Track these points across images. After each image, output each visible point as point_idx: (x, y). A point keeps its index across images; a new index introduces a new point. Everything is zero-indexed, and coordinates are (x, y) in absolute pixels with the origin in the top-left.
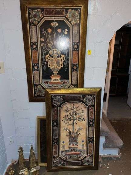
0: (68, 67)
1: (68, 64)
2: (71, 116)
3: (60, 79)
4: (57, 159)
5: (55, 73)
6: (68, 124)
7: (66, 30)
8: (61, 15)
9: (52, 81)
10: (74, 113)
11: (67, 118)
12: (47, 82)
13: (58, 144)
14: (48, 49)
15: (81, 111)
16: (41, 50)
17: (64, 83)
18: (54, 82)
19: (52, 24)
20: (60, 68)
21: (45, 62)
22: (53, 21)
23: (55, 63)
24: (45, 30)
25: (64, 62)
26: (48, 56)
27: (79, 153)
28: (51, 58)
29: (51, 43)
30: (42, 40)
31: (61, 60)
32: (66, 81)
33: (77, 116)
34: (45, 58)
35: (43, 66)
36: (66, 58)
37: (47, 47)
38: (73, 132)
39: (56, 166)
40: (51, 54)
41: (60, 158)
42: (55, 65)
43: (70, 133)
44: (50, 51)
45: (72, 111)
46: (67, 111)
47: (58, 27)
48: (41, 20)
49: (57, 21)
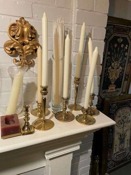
0: (122, 77)
1: (123, 74)
2: (122, 120)
3: (115, 88)
4: (111, 162)
5: (113, 83)
6: (120, 128)
7: (127, 46)
8: (126, 33)
9: (109, 91)
10: (124, 117)
11: (120, 122)
12: (105, 92)
13: (112, 148)
14: (111, 61)
15: (128, 114)
16: (106, 63)
17: (117, 91)
18: (110, 91)
19: (118, 40)
20: (116, 78)
21: (107, 73)
22: (119, 37)
23: (114, 74)
24: (112, 45)
25: (120, 73)
26: (110, 68)
27: (125, 151)
28: (112, 70)
29: (114, 56)
30: (109, 53)
31: (119, 71)
32: (118, 89)
33: (126, 119)
34: (107, 69)
35: (105, 77)
36: (122, 69)
37: (111, 59)
38: (123, 134)
39: (109, 169)
40: (113, 66)
41: (113, 160)
42: (114, 76)
43: (121, 136)
44: (113, 64)
45: (123, 116)
46: (120, 117)
47: (122, 43)
48: (112, 35)
49: (122, 38)
